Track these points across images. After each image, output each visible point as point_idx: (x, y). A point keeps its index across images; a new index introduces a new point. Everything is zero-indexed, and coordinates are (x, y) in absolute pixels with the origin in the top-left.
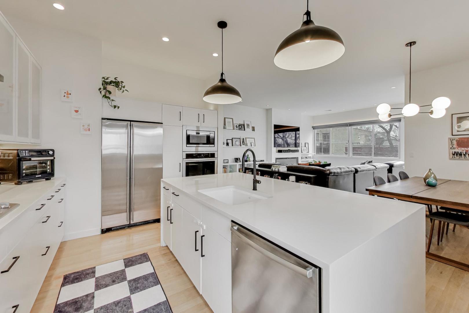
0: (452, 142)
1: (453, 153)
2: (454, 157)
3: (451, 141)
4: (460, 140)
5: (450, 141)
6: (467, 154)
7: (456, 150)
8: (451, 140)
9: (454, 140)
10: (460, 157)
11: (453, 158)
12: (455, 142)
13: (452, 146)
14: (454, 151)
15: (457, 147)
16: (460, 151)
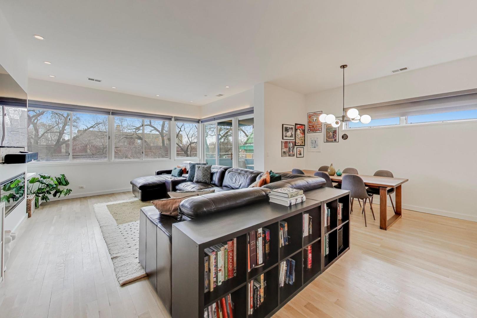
0: (283, 144)
1: (283, 152)
4: (285, 143)
6: (287, 153)
10: (285, 155)
11: (283, 155)
14: (283, 150)
16: (285, 151)
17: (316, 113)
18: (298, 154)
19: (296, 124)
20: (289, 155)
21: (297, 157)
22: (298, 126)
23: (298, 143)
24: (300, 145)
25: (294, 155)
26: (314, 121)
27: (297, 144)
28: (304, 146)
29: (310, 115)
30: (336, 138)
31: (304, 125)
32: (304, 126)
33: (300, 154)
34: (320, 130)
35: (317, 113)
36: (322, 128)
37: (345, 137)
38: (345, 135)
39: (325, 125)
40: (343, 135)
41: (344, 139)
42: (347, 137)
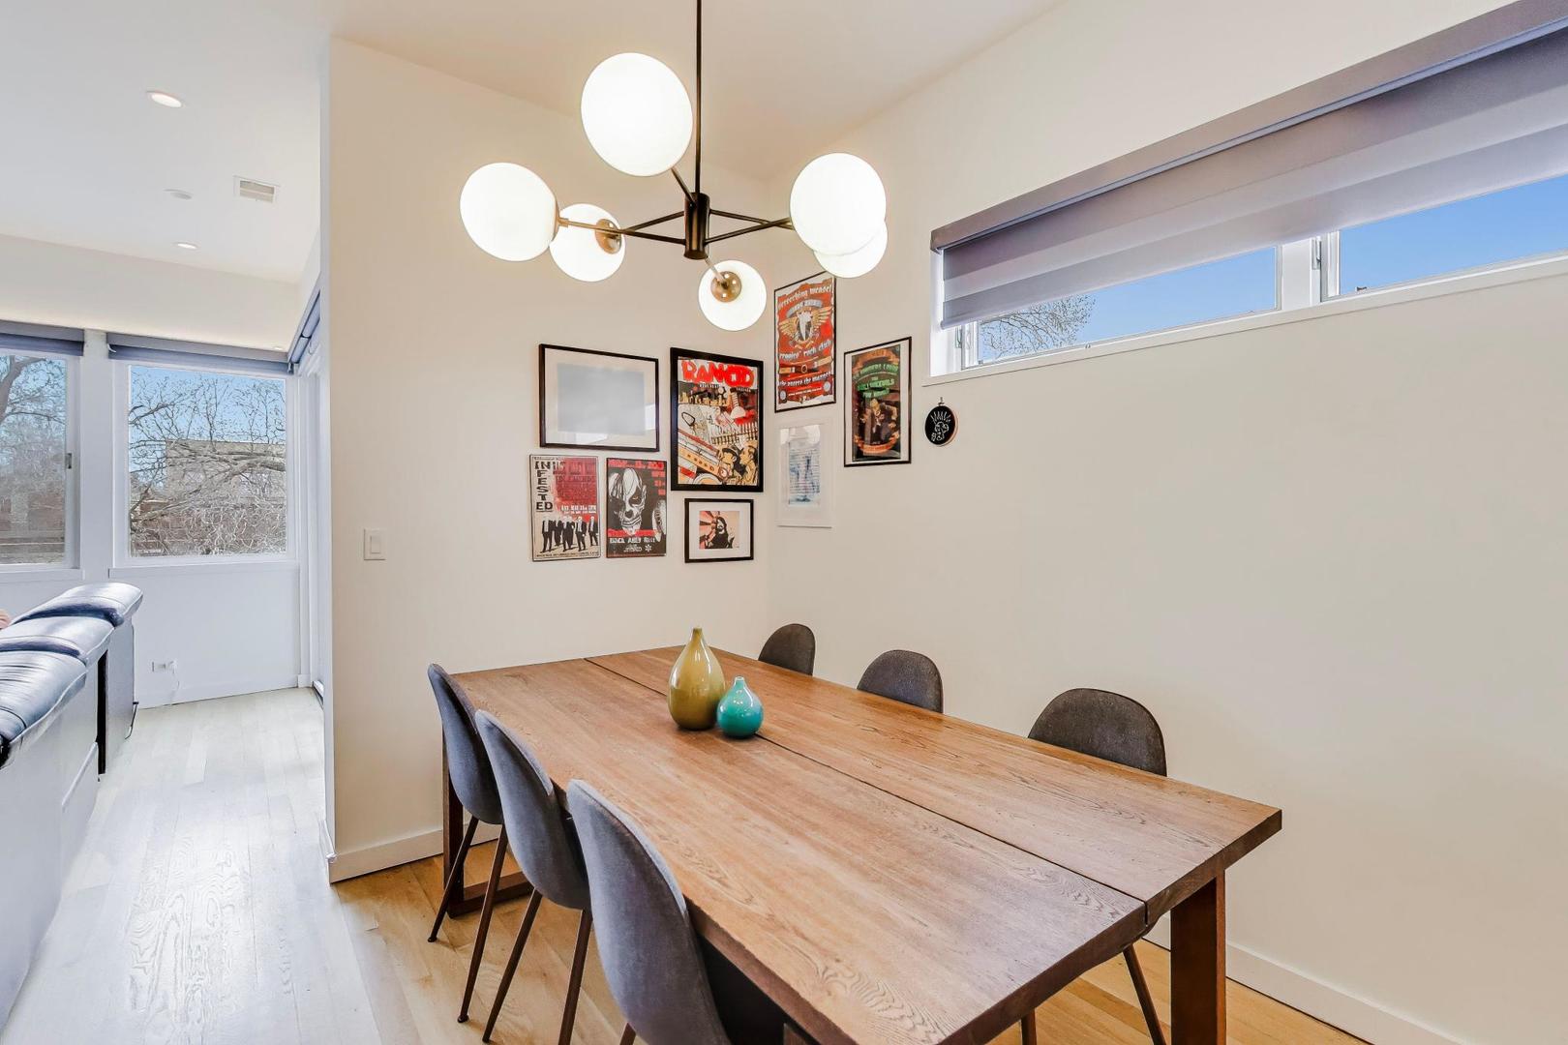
0: (543, 476)
1: (546, 530)
2: (550, 550)
3: (539, 474)
4: (567, 469)
5: (535, 472)
6: (587, 534)
7: (556, 516)
8: (538, 467)
9: (548, 466)
10: (567, 547)
11: (544, 551)
12: (550, 480)
13: (543, 498)
14: (548, 516)
15: (558, 500)
16: (566, 520)
17: (809, 282)
18: (702, 539)
19: (676, 354)
20: (615, 551)
21: (688, 560)
22: (700, 363)
23: (700, 471)
24: (717, 482)
25: (659, 549)
26: (801, 338)
27: (682, 480)
28: (759, 488)
29: (784, 297)
30: (896, 434)
31: (759, 364)
32: (754, 370)
33: (722, 541)
34: (827, 386)
35: (813, 286)
36: (835, 376)
37: (941, 425)
38: (942, 409)
39: (849, 357)
40: (932, 413)
41: (937, 443)
42: (952, 425)
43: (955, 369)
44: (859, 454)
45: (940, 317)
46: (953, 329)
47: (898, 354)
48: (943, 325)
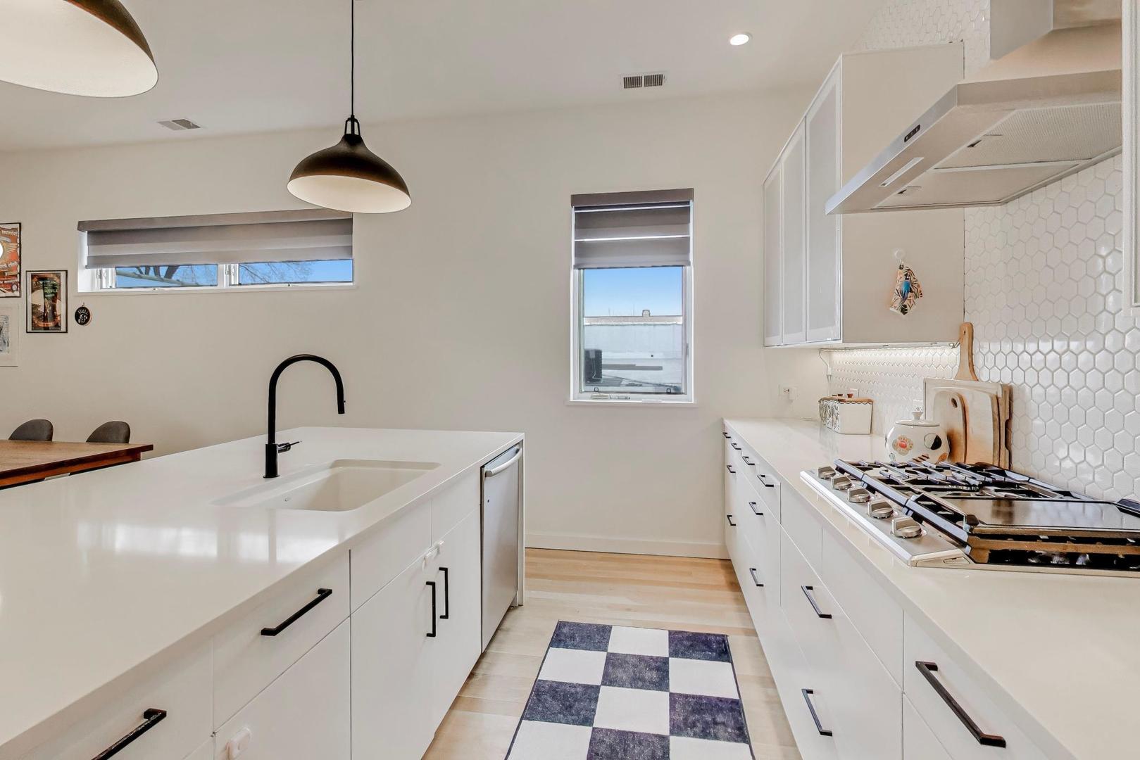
17: (2, 227)
30: (58, 318)
34: (15, 287)
36: (20, 282)
37: (83, 316)
38: (83, 308)
39: (29, 274)
40: (78, 310)
41: (81, 324)
42: (89, 316)
43: (96, 289)
44: (35, 327)
45: (85, 263)
46: (96, 270)
47: (59, 278)
48: (86, 267)
